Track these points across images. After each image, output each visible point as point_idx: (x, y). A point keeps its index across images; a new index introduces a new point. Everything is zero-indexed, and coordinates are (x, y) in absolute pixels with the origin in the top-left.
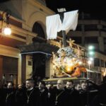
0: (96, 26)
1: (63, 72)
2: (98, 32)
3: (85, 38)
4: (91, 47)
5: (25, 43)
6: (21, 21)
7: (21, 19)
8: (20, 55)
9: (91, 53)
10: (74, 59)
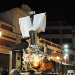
0: (70, 30)
1: (31, 67)
2: (72, 35)
3: (63, 39)
4: (66, 46)
5: (16, 43)
6: (12, 27)
7: (13, 25)
8: (11, 52)
9: (67, 51)
10: (40, 55)
